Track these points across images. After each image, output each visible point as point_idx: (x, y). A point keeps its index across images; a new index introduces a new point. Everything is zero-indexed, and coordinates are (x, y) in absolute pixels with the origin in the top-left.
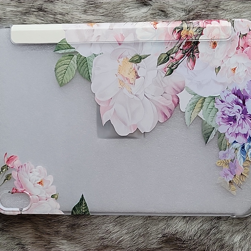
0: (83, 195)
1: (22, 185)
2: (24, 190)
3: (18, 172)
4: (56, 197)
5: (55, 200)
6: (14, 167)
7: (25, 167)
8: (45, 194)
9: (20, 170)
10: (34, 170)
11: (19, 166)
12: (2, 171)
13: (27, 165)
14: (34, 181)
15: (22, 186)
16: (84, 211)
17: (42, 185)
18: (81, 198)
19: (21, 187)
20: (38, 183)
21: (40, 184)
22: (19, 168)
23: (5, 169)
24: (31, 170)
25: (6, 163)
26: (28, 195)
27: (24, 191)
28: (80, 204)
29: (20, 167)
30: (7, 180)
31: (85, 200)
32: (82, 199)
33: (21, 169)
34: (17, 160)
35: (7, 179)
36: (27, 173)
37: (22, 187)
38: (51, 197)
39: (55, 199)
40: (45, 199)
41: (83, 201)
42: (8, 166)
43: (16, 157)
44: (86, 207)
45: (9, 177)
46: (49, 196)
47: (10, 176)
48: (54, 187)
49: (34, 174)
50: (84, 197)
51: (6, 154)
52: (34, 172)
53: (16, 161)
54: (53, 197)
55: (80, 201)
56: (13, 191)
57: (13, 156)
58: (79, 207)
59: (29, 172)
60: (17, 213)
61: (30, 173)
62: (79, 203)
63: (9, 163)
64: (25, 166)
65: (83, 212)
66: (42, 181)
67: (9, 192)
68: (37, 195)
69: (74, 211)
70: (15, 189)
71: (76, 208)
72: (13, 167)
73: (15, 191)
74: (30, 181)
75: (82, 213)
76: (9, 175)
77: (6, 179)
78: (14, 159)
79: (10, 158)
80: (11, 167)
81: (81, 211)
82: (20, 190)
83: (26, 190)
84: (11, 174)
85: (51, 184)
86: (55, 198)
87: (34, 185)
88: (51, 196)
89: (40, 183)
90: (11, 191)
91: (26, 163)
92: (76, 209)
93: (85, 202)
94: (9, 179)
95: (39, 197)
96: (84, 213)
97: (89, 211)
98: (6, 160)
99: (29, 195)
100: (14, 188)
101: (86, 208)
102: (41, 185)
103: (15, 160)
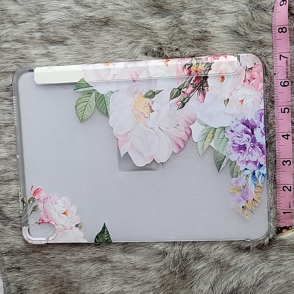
0: (105, 224)
1: (48, 216)
2: (50, 221)
3: (44, 203)
4: (80, 226)
6: (40, 199)
7: (51, 199)
8: (70, 224)
9: (46, 202)
10: (58, 201)
11: (44, 198)
12: (29, 203)
13: (52, 197)
14: (59, 211)
15: (48, 217)
16: (106, 239)
17: (66, 215)
18: (103, 227)
19: (47, 218)
20: (62, 213)
21: (64, 214)
22: (44, 199)
23: (32, 201)
24: (56, 201)
25: (32, 196)
26: (54, 225)
27: (50, 222)
28: (103, 232)
29: (46, 199)
30: (34, 212)
31: (107, 229)
32: (104, 227)
33: (47, 201)
34: (42, 193)
36: (52, 205)
37: (48, 218)
38: (75, 226)
39: (79, 228)
40: (70, 228)
41: (106, 229)
42: (34, 198)
43: (42, 189)
44: (108, 235)
45: (36, 209)
46: (74, 226)
47: (37, 208)
48: (78, 217)
49: (59, 205)
50: (106, 225)
51: (32, 187)
52: (58, 204)
53: (42, 194)
54: (77, 226)
55: (103, 229)
56: (39, 222)
57: (39, 189)
58: (102, 235)
59: (54, 203)
60: (44, 243)
61: (55, 204)
62: (101, 231)
63: (35, 195)
64: (50, 197)
65: (105, 240)
66: (66, 212)
67: (36, 223)
68: (62, 225)
69: (97, 240)
71: (99, 236)
72: (39, 199)
73: (42, 221)
74: (55, 211)
75: (104, 240)
76: (35, 207)
77: (33, 211)
79: (36, 190)
80: (38, 199)
81: (104, 239)
82: (46, 220)
83: (52, 220)
84: (37, 206)
85: (75, 214)
86: (79, 227)
87: (59, 215)
88: (75, 225)
89: (64, 213)
90: (38, 222)
91: (51, 195)
92: (98, 237)
93: (107, 230)
94: (36, 210)
95: (64, 226)
96: (106, 240)
97: (111, 239)
98: (33, 193)
99: (55, 225)
100: (40, 219)
101: (108, 236)
102: (65, 215)
103: (41, 193)
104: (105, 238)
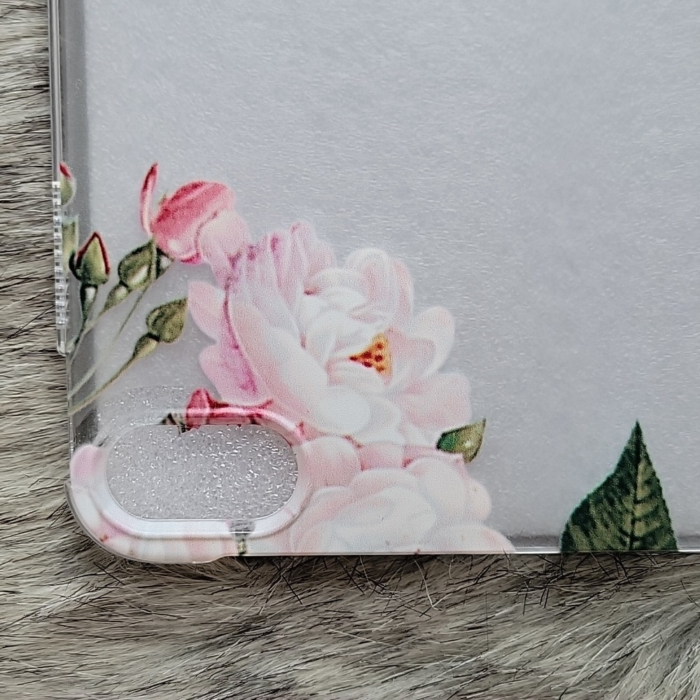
0: (638, 431)
1: (249, 373)
2: (263, 407)
3: (227, 287)
4: (468, 444)
5: (462, 463)
6: (204, 259)
7: (277, 258)
8: (401, 430)
9: (243, 278)
10: (331, 273)
11: (233, 253)
12: (122, 283)
13: (286, 246)
14: (331, 344)
15: (252, 382)
16: (640, 529)
17: (380, 369)
18: (627, 451)
19: (244, 387)
20: (353, 359)
21: (368, 365)
22: (233, 260)
23: (144, 270)
24: (311, 274)
25: (150, 235)
26: (291, 434)
27: (264, 412)
28: (622, 485)
29: (244, 257)
30: (153, 343)
31: (650, 464)
32: (635, 453)
33: (249, 269)
34: (222, 214)
35: (155, 333)
36: (288, 298)
37: (250, 385)
38: (438, 447)
39: (459, 456)
40: (399, 456)
41: (641, 467)
42: (160, 252)
43: (216, 190)
44: (655, 503)
45: (169, 325)
46: (426, 443)
47: (175, 319)
48: (458, 385)
49: (334, 300)
50: (646, 440)
51: (152, 171)
52: (328, 291)
53: (215, 221)
54: (447, 442)
55: (621, 465)
56: (191, 411)
57: (195, 186)
58: (612, 503)
59: (300, 289)
60: (215, 552)
61: (308, 293)
62: (609, 480)
63: (167, 232)
64: (273, 247)
65: (633, 539)
66: (380, 346)
67: (164, 422)
68: (348, 438)
69: (578, 535)
70: (204, 397)
71: (593, 511)
72: (198, 255)
73: (207, 411)
74: (303, 345)
75: (628, 540)
76: (168, 312)
77: (150, 335)
78: (202, 207)
79: (176, 197)
80: (185, 257)
81: (625, 534)
82: (239, 404)
83: (277, 401)
84: (181, 304)
85: (438, 361)
86: (465, 452)
87: (328, 368)
88: (438, 436)
89: (367, 355)
90: (180, 412)
91: (284, 233)
92: (591, 519)
93: (654, 474)
94: (167, 335)
95: (359, 446)
96: (643, 539)
97: (670, 531)
98: (152, 210)
99: (298, 432)
100: (198, 392)
101: (654, 514)
102: (372, 370)
103: (209, 213)
104: (633, 522)
